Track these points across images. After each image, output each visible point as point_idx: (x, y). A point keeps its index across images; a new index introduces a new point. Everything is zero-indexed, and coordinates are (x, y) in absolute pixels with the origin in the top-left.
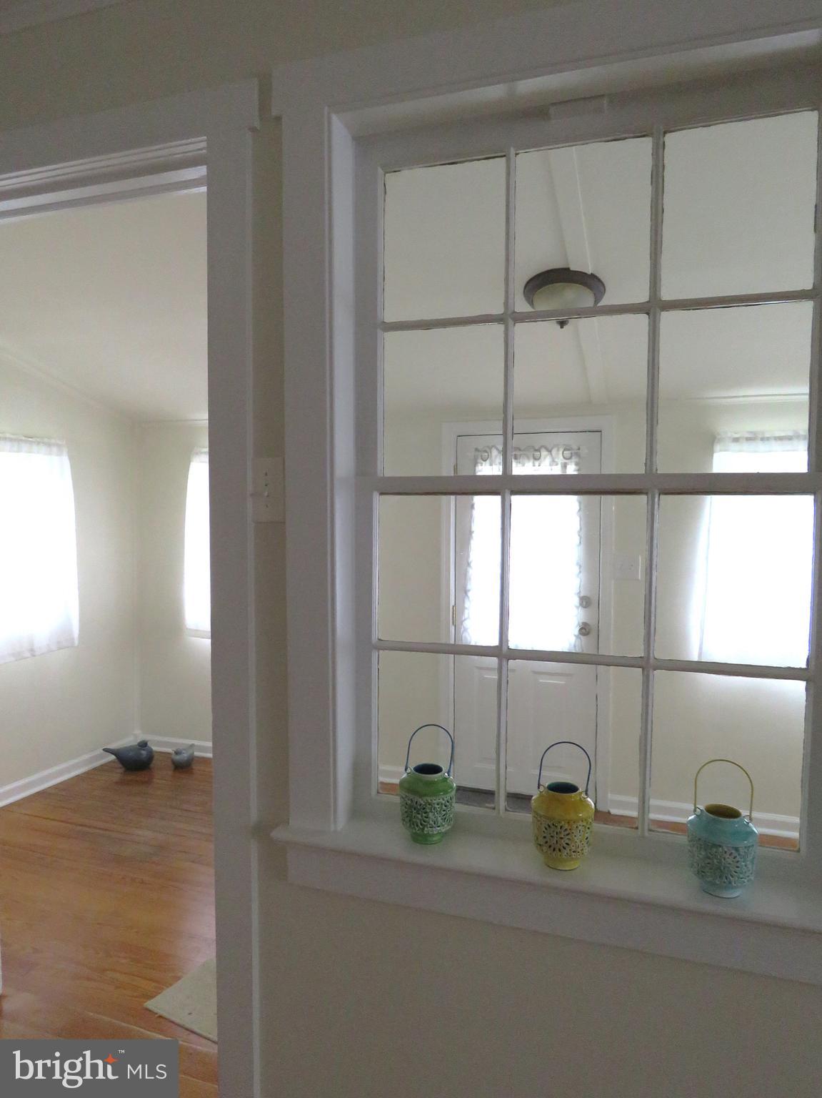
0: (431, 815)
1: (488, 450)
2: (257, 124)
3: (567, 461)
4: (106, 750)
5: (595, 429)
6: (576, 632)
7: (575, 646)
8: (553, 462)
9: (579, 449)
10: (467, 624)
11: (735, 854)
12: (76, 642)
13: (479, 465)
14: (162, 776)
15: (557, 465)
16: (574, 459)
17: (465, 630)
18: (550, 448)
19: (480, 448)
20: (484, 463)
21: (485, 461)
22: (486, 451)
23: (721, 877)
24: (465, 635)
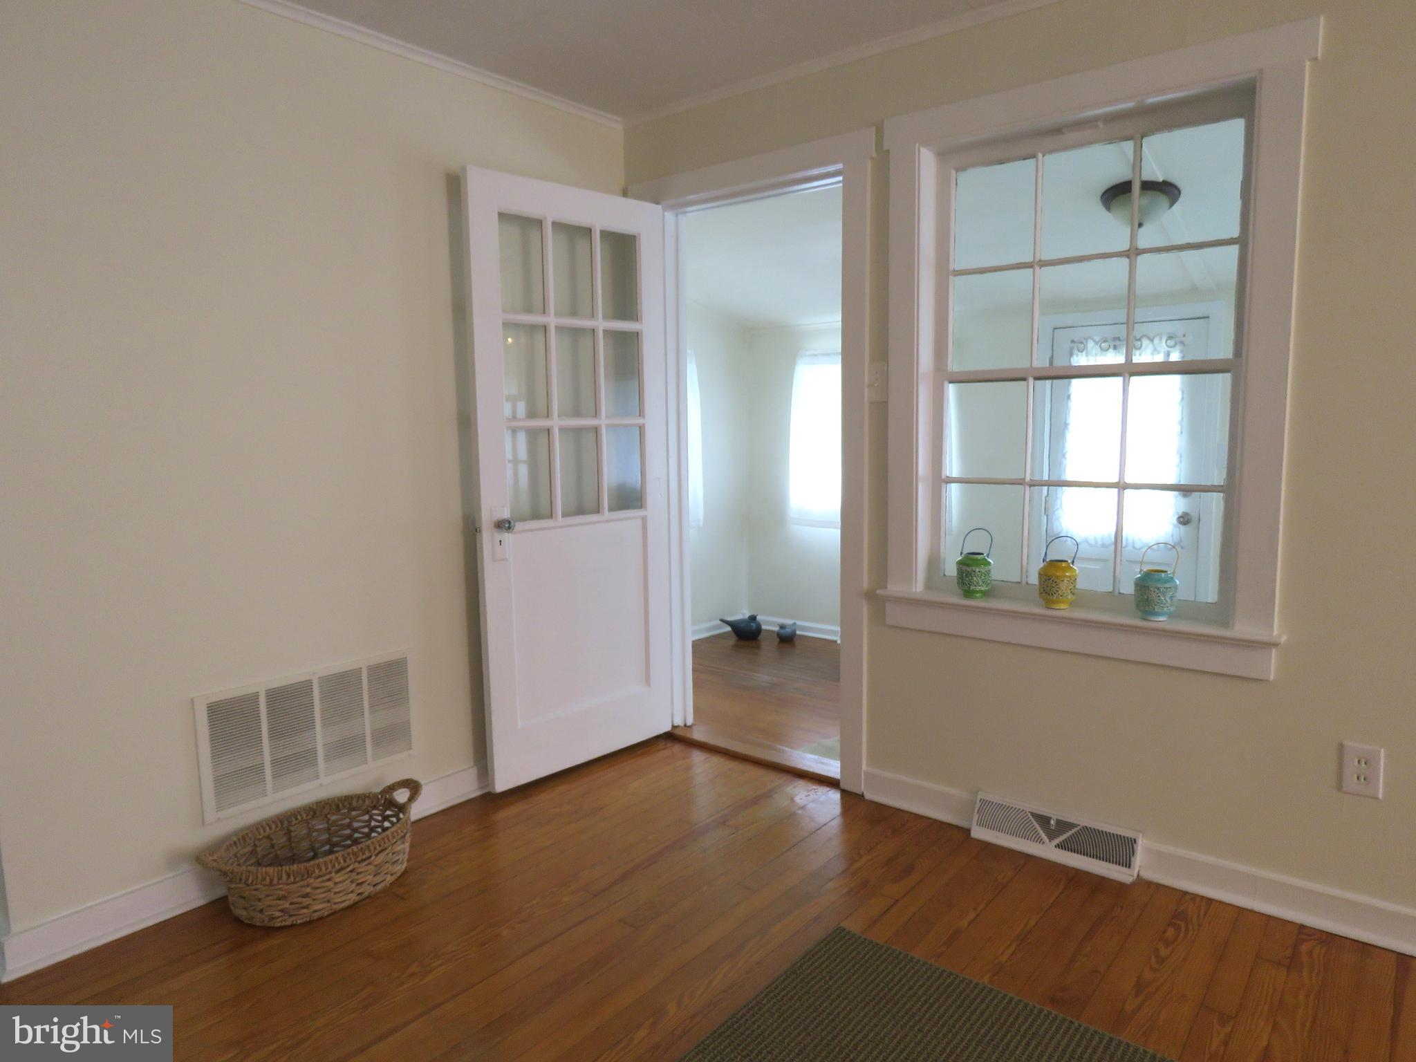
0: (975, 579)
1: (1084, 341)
2: (874, 155)
3: (1170, 349)
4: (722, 621)
5: (1201, 315)
6: (1174, 521)
7: (1172, 536)
8: (1155, 350)
9: (1184, 336)
10: (1060, 513)
11: (1157, 591)
12: (701, 524)
13: (1075, 356)
14: (768, 647)
15: (1159, 353)
16: (1179, 348)
17: (1058, 519)
18: (1152, 337)
19: (1076, 340)
20: (1080, 354)
21: (1082, 352)
22: (1081, 343)
23: (1148, 606)
24: (1056, 524)
